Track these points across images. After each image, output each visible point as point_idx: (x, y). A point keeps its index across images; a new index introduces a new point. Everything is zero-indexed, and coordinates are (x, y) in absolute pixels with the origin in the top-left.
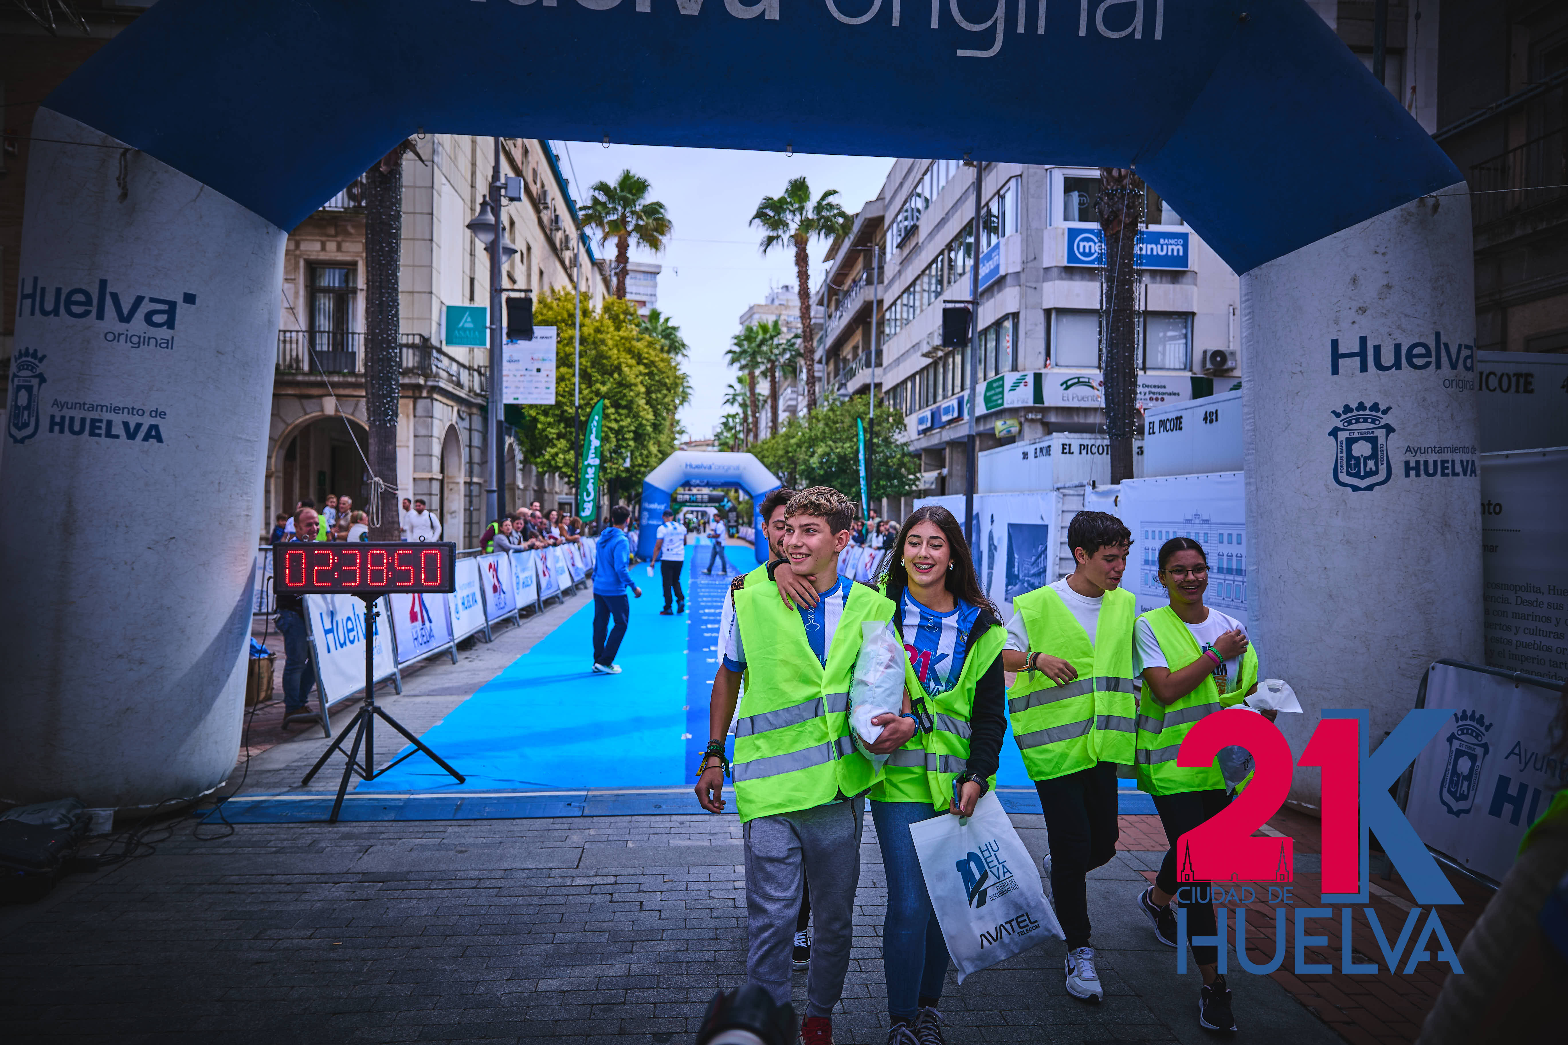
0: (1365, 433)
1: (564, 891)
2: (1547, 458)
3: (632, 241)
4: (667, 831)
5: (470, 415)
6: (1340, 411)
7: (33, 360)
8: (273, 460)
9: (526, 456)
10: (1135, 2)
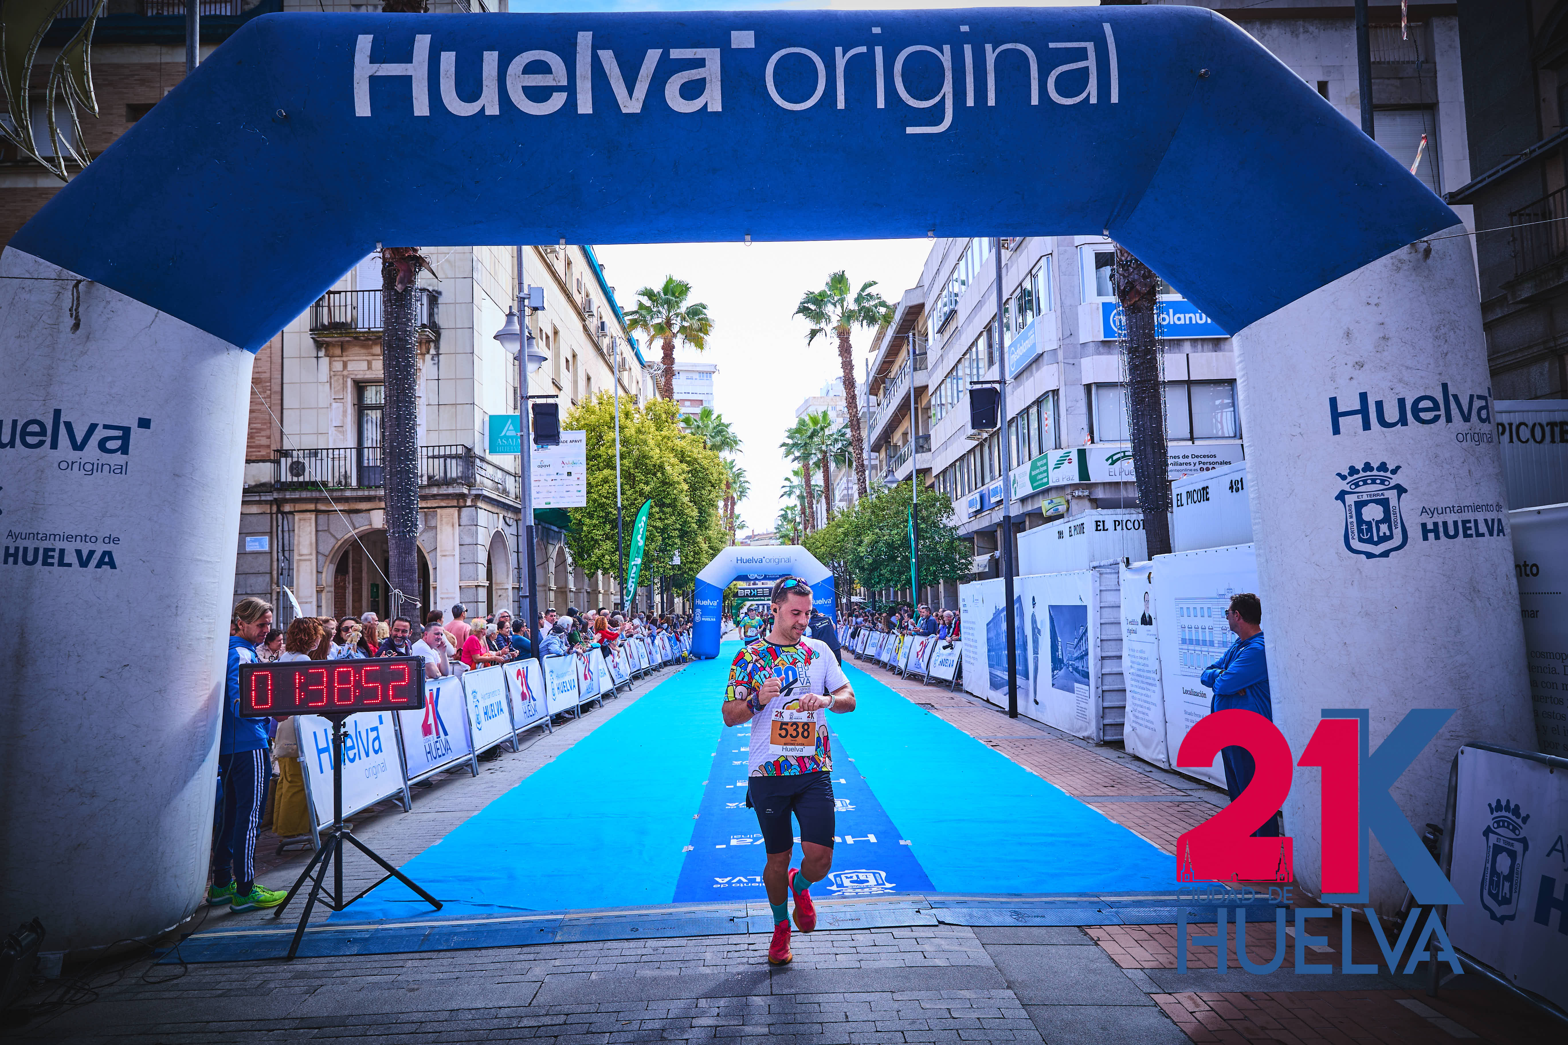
0: (1374, 495)
1: (507, 1034)
3: (678, 342)
4: (638, 958)
5: (516, 521)
6: (1346, 472)
8: (324, 575)
9: (574, 559)
10: (1087, 68)
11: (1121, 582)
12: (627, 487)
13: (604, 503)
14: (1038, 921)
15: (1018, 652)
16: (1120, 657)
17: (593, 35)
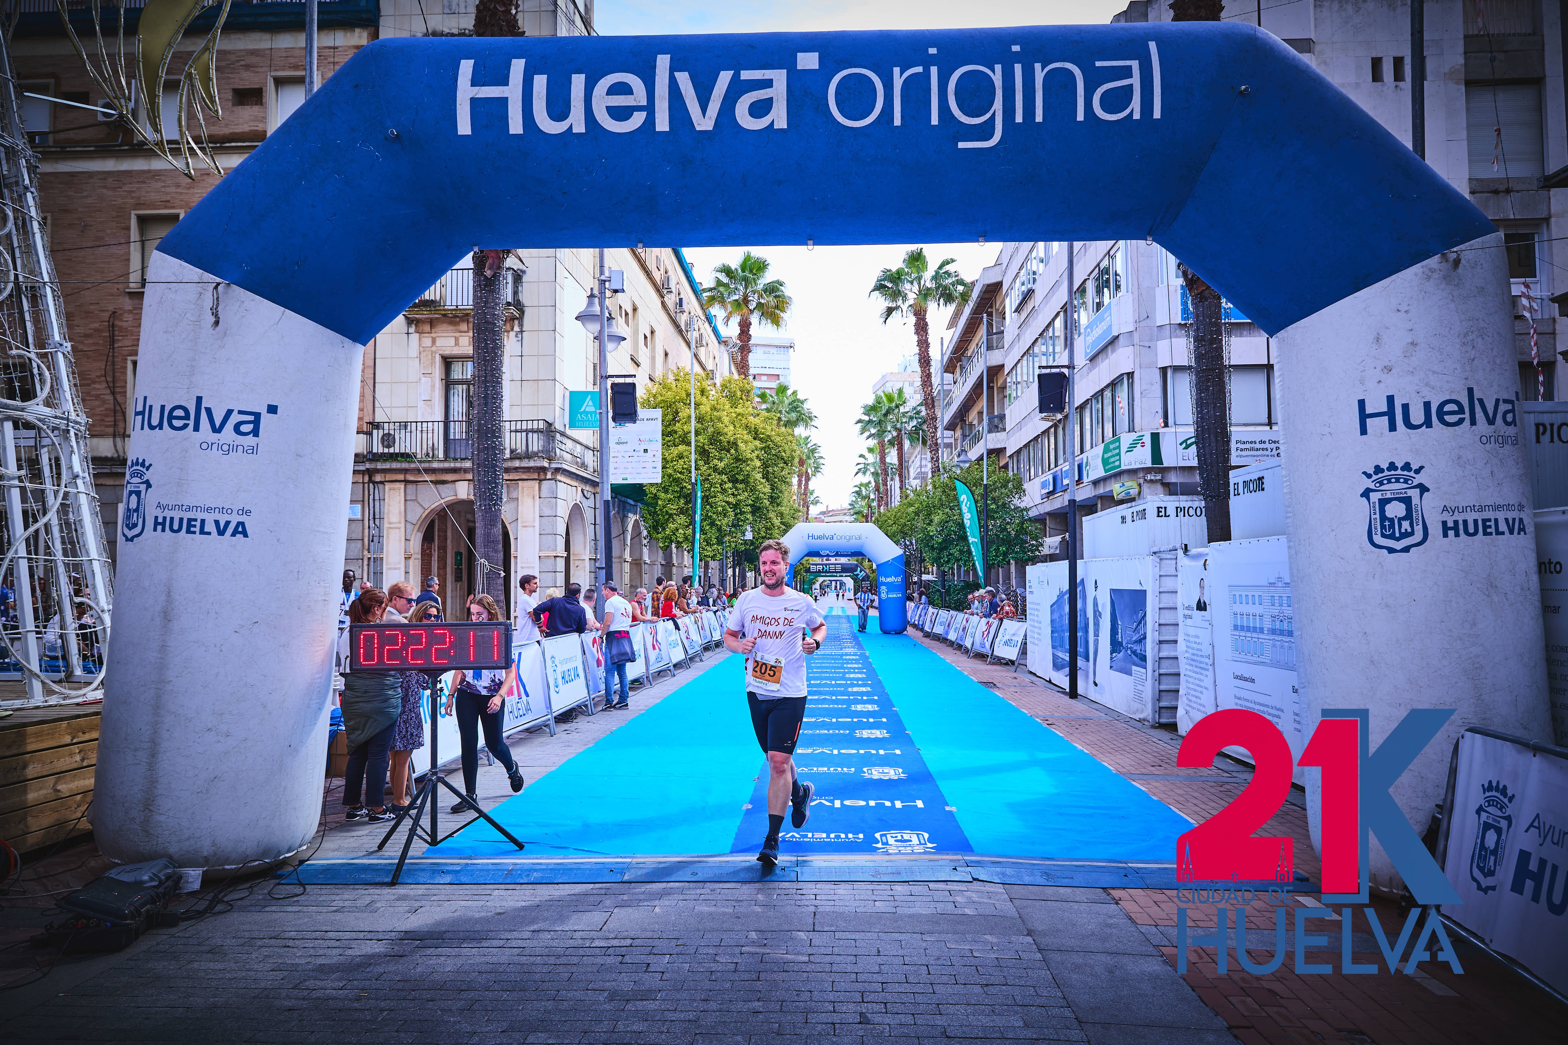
0: (1398, 493)
1: (581, 952)
3: (754, 319)
4: (696, 897)
5: (594, 494)
6: (1371, 471)
7: (141, 469)
8: (412, 542)
9: (649, 532)
10: (1132, 85)
11: (1179, 568)
12: (701, 463)
13: (679, 478)
14: (1065, 882)
15: (1079, 634)
16: (1176, 642)
17: (671, 58)
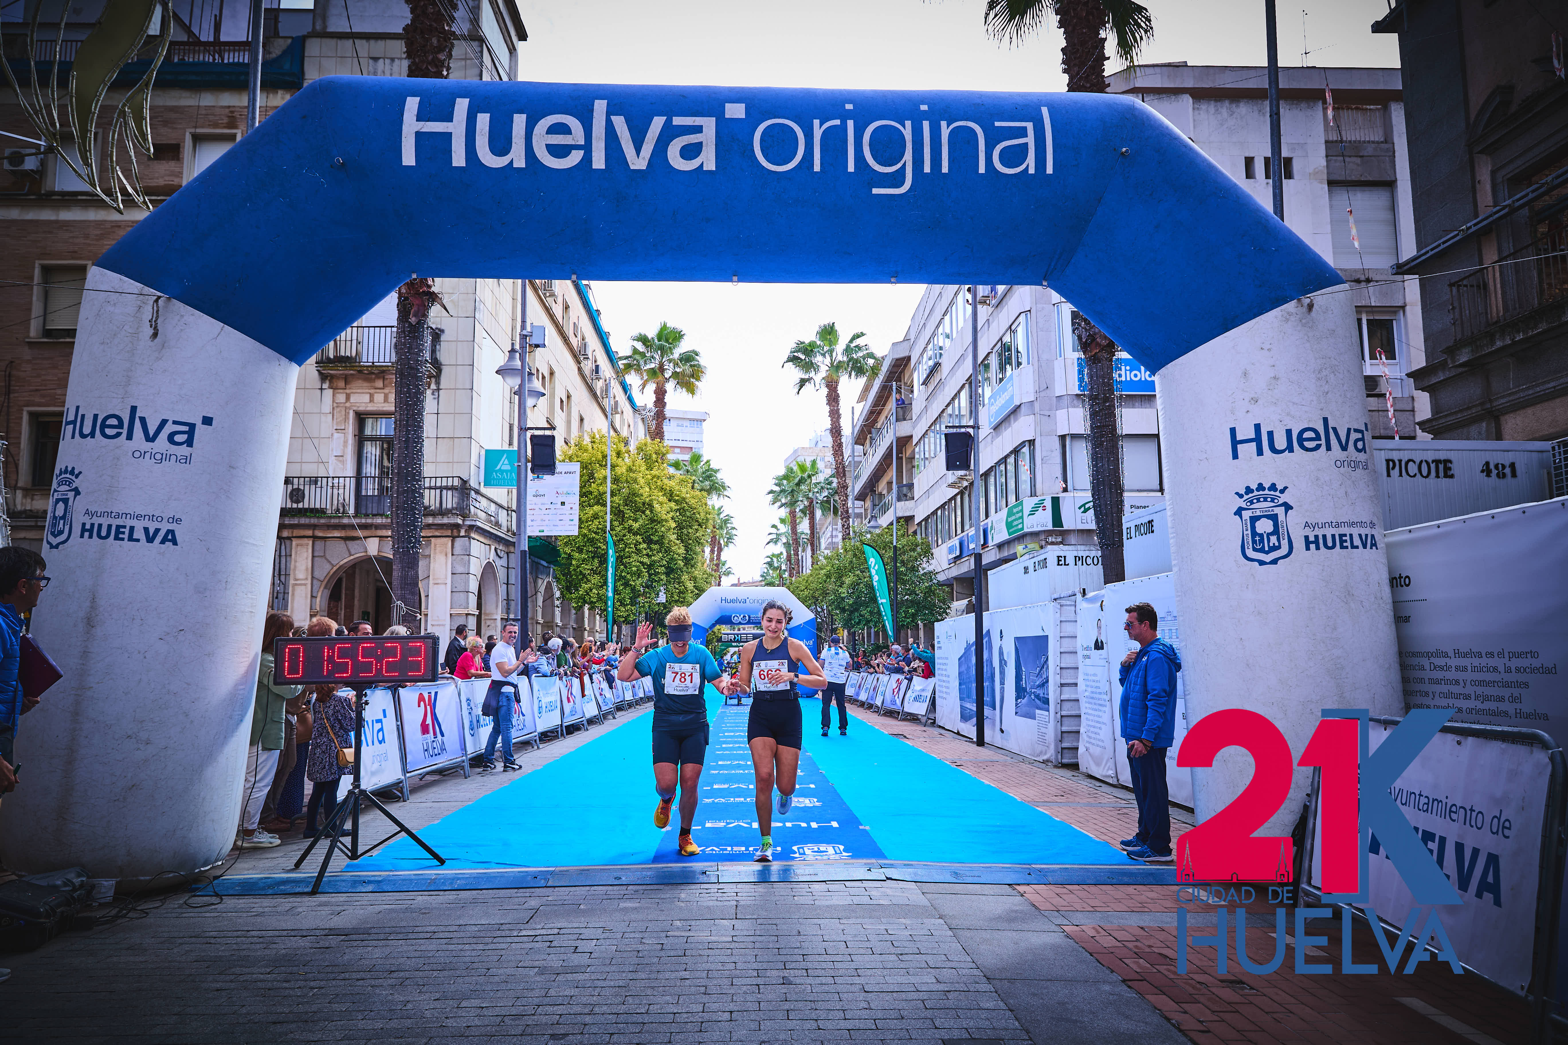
0: (1266, 511)
1: (509, 940)
2: (1441, 530)
3: (670, 386)
5: (507, 553)
6: (1242, 492)
7: (70, 477)
8: (318, 599)
9: (562, 593)
10: (1027, 144)
11: (1078, 611)
12: (616, 523)
13: (593, 538)
14: (973, 880)
16: (1076, 683)
17: (608, 103)
